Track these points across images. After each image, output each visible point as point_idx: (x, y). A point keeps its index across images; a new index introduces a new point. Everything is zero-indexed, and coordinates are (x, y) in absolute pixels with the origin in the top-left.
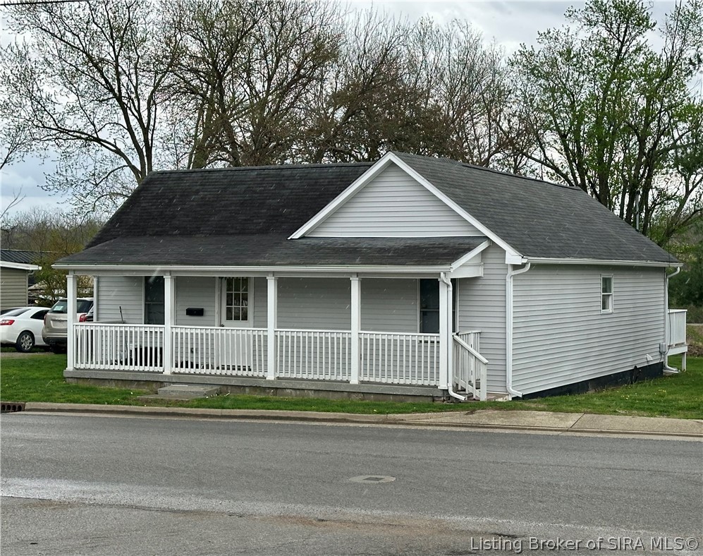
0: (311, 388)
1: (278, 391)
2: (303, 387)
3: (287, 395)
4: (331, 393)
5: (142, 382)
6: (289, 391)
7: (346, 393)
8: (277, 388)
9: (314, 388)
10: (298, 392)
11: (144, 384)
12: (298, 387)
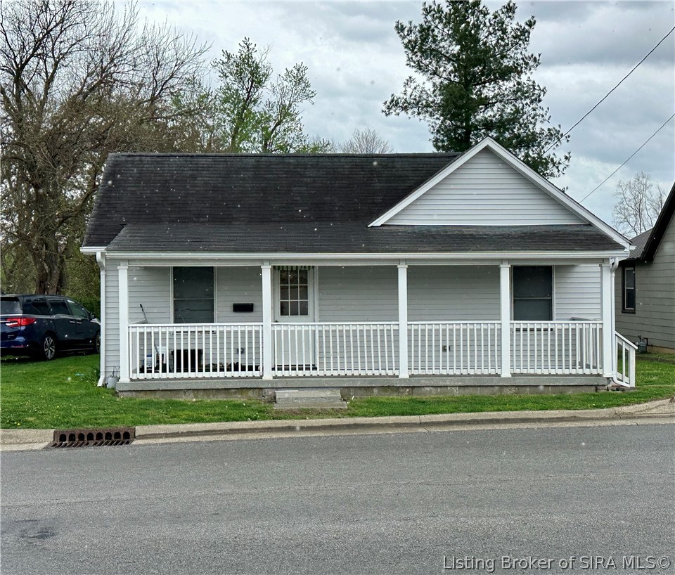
0: (456, 384)
1: (415, 390)
2: (448, 383)
3: (425, 394)
4: (479, 388)
5: (233, 391)
6: (428, 389)
7: (497, 388)
8: (414, 387)
9: (460, 384)
10: (439, 390)
11: (235, 393)
12: (441, 384)
